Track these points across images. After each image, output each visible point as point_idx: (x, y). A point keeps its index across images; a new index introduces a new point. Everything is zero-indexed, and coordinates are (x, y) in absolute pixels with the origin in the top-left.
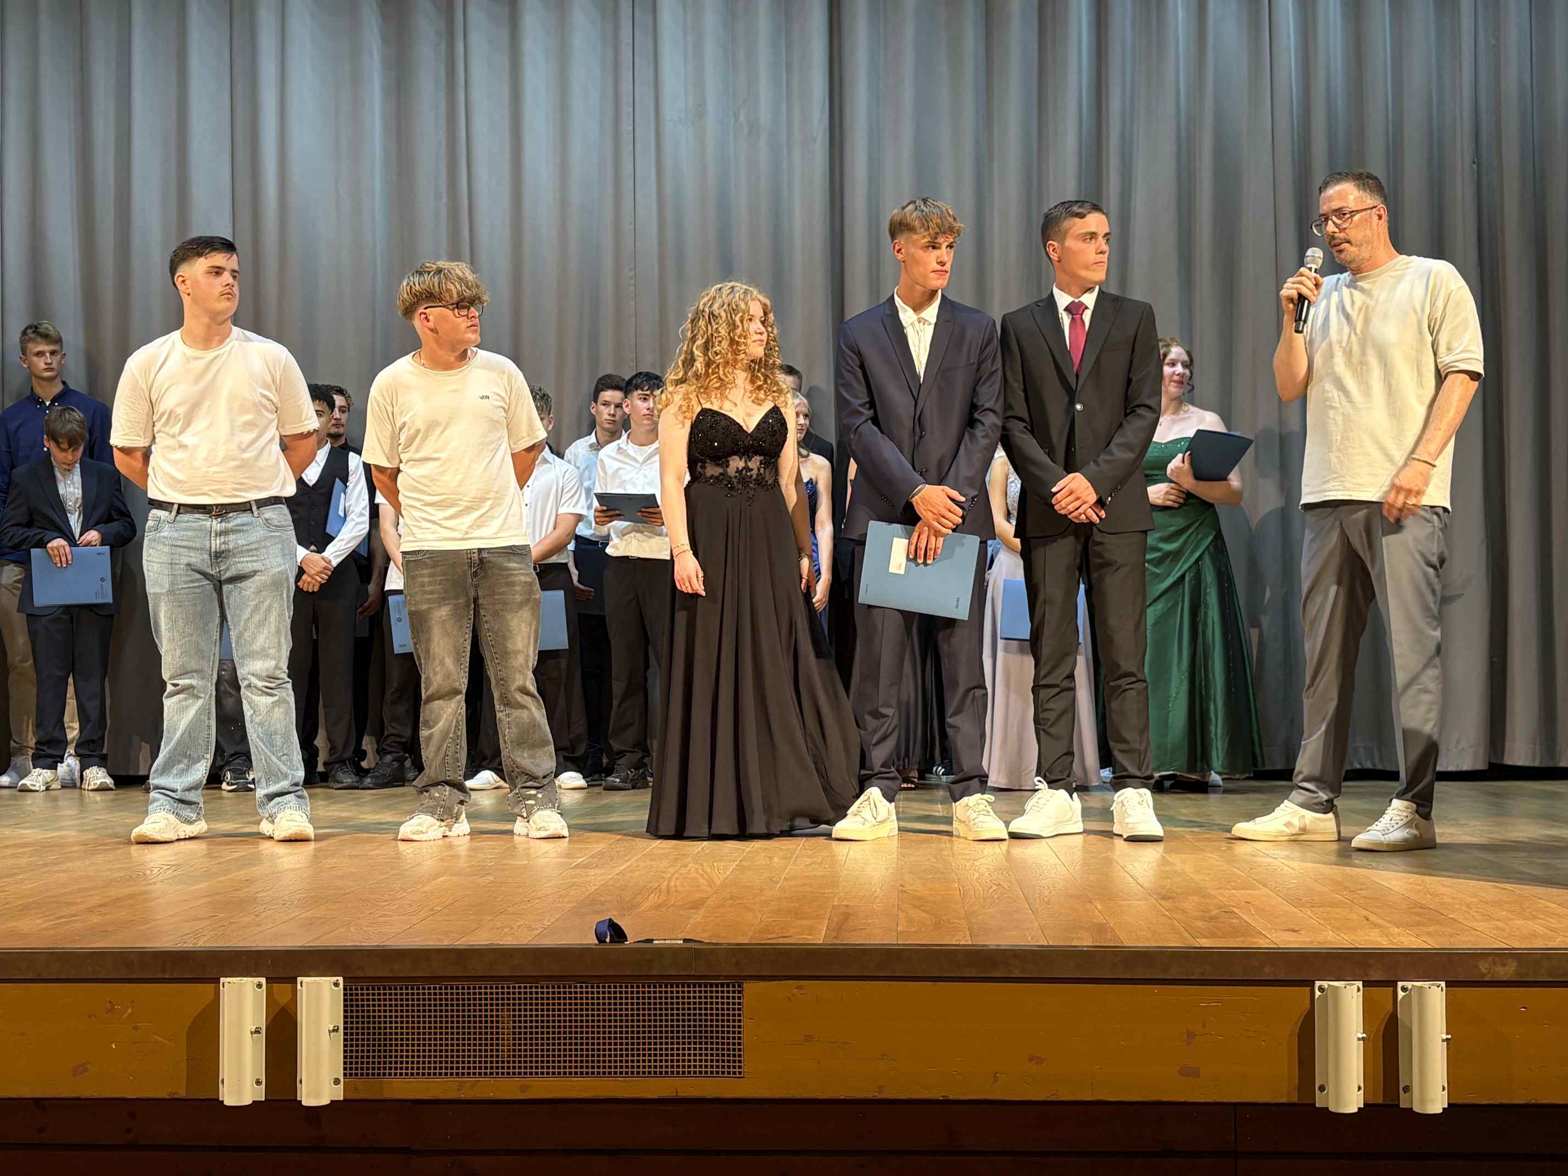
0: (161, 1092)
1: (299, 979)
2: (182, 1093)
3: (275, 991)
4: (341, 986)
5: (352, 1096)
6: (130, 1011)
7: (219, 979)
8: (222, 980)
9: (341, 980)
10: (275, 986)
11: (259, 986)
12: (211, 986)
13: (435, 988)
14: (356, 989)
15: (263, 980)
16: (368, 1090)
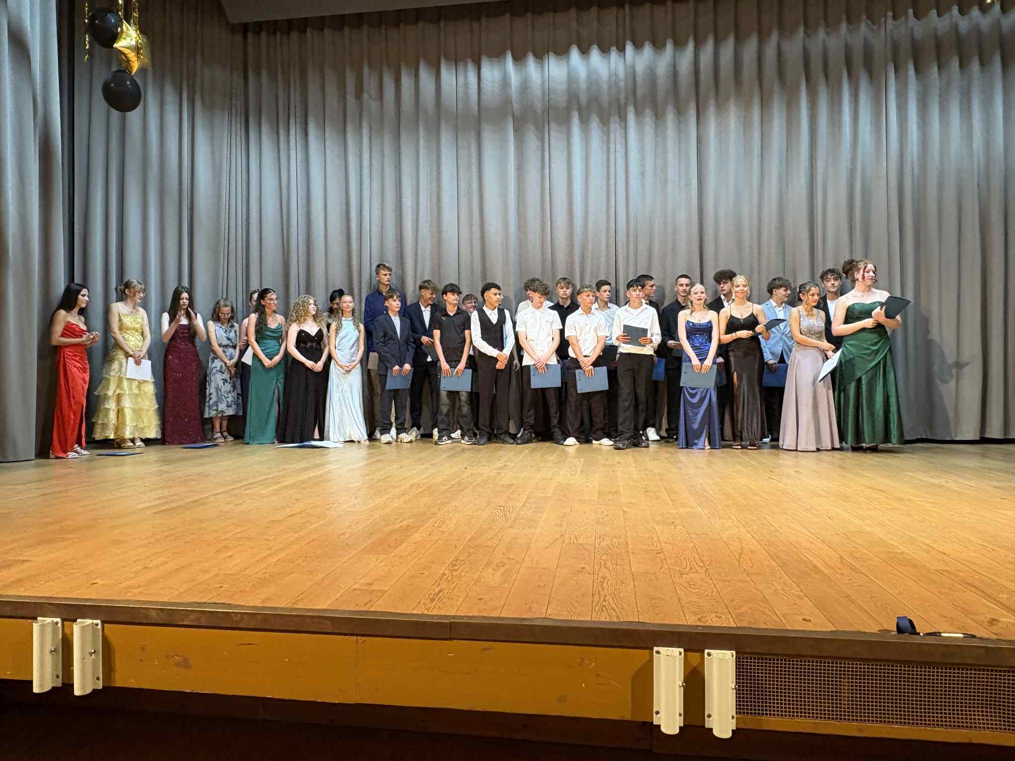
0: (615, 716)
1: (706, 651)
2: (628, 717)
3: (689, 657)
4: (735, 657)
5: (742, 726)
6: (594, 664)
7: (652, 649)
8: (655, 649)
9: (734, 653)
10: (689, 654)
11: (680, 654)
12: (647, 652)
13: (797, 661)
14: (743, 659)
15: (682, 650)
16: (752, 723)
